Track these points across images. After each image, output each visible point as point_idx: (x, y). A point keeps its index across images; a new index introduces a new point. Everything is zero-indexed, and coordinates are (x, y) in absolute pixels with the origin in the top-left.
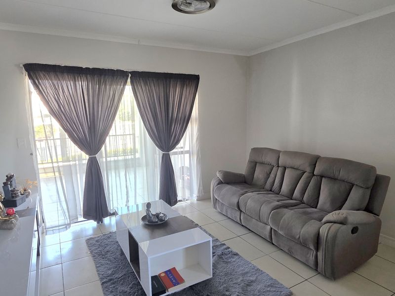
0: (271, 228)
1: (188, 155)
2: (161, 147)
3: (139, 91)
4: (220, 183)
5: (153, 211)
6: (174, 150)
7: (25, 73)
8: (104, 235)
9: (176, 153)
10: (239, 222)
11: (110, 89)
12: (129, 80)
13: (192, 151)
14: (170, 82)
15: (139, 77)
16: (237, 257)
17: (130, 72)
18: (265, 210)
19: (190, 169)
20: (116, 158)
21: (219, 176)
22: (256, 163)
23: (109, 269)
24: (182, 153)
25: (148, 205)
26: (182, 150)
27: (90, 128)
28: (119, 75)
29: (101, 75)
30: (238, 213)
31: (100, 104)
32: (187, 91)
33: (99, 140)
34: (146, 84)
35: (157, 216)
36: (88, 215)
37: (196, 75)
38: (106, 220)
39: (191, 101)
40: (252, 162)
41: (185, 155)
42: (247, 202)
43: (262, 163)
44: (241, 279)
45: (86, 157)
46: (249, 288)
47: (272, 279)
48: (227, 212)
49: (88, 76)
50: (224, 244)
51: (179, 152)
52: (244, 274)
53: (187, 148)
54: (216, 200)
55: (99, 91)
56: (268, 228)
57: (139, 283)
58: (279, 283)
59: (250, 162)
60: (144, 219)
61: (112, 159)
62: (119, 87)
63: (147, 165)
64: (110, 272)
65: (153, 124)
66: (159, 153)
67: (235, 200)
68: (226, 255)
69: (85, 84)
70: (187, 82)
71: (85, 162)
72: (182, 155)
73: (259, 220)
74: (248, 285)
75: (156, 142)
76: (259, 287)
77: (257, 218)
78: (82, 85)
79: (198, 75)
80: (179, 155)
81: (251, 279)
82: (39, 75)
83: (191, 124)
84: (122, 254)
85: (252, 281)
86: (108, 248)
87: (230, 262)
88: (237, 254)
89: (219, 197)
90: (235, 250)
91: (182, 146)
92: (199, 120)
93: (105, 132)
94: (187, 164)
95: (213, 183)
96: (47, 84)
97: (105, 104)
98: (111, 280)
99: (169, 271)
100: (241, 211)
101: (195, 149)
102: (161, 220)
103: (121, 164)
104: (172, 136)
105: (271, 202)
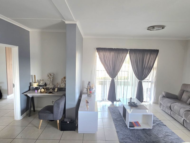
0: (184, 119)
1: (151, 83)
2: (138, 78)
3: (132, 57)
4: (164, 97)
5: (132, 101)
6: (144, 80)
7: (96, 51)
8: (114, 107)
9: (145, 82)
10: (170, 115)
11: (121, 55)
12: (129, 52)
13: (152, 82)
14: (145, 53)
15: (133, 51)
16: (165, 126)
17: (129, 49)
18: (182, 111)
19: (151, 89)
20: (121, 81)
21: (164, 94)
22: (184, 91)
23: (116, 117)
24: (148, 82)
25: (131, 98)
26: (148, 80)
27: (113, 69)
28: (125, 51)
29: (119, 51)
30: (170, 111)
31: (117, 61)
32: (152, 56)
33: (116, 73)
34: (135, 53)
35: (134, 103)
36: (109, 99)
37: (157, 50)
38: (115, 103)
39: (154, 60)
40: (182, 90)
41: (149, 83)
42: (174, 107)
43: (187, 91)
44: (165, 133)
45: (111, 79)
46: (167, 137)
47: (179, 137)
48: (165, 109)
49: (115, 51)
50: (161, 121)
51: (146, 81)
52: (166, 132)
53: (150, 80)
54: (161, 104)
55: (117, 56)
56: (183, 119)
57: (125, 123)
58: (181, 139)
59: (181, 90)
60: (129, 103)
61: (120, 81)
62: (125, 55)
63: (132, 85)
64: (116, 118)
65: (136, 69)
66: (137, 81)
67: (169, 105)
68: (160, 124)
69: (113, 54)
70: (153, 53)
71: (110, 80)
72: (148, 83)
73: (179, 115)
74: (167, 136)
75: (137, 76)
76: (171, 138)
77: (178, 114)
78: (112, 54)
79: (158, 50)
80: (146, 83)
81: (169, 134)
82: (100, 51)
83: (153, 70)
84: (120, 114)
85: (169, 135)
86: (115, 111)
87: (161, 127)
88: (165, 125)
89: (162, 102)
90: (165, 124)
91: (148, 79)
92: (157, 69)
93: (118, 71)
94: (150, 87)
95: (160, 96)
96: (102, 53)
97: (119, 61)
98: (116, 120)
99: (136, 122)
100: (171, 110)
101: (154, 81)
102: (135, 105)
103: (123, 83)
104: (144, 74)
105: (186, 108)
